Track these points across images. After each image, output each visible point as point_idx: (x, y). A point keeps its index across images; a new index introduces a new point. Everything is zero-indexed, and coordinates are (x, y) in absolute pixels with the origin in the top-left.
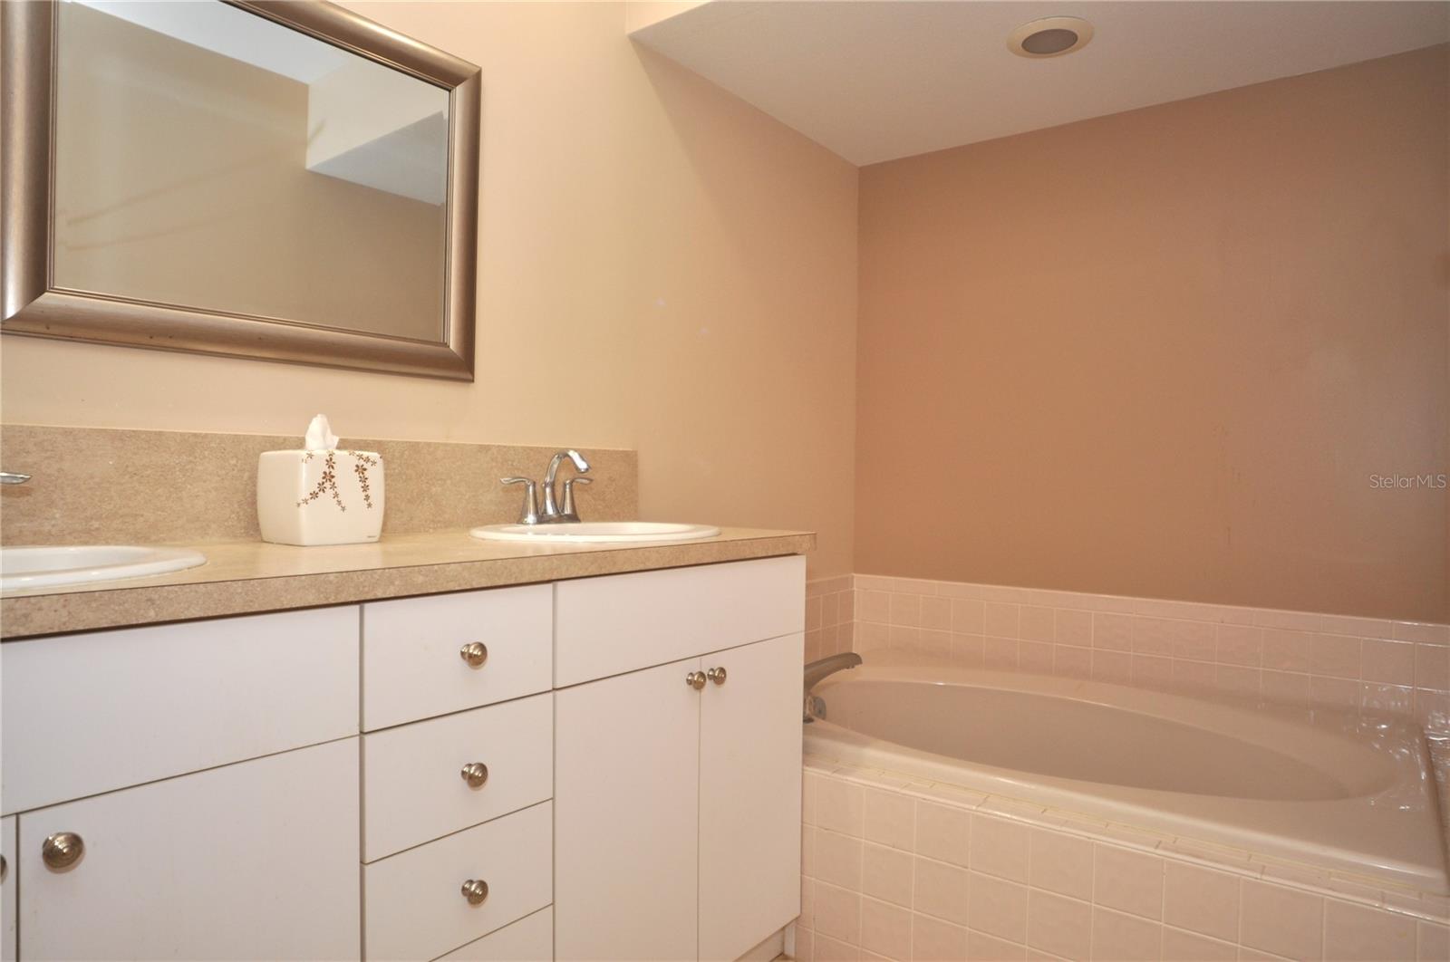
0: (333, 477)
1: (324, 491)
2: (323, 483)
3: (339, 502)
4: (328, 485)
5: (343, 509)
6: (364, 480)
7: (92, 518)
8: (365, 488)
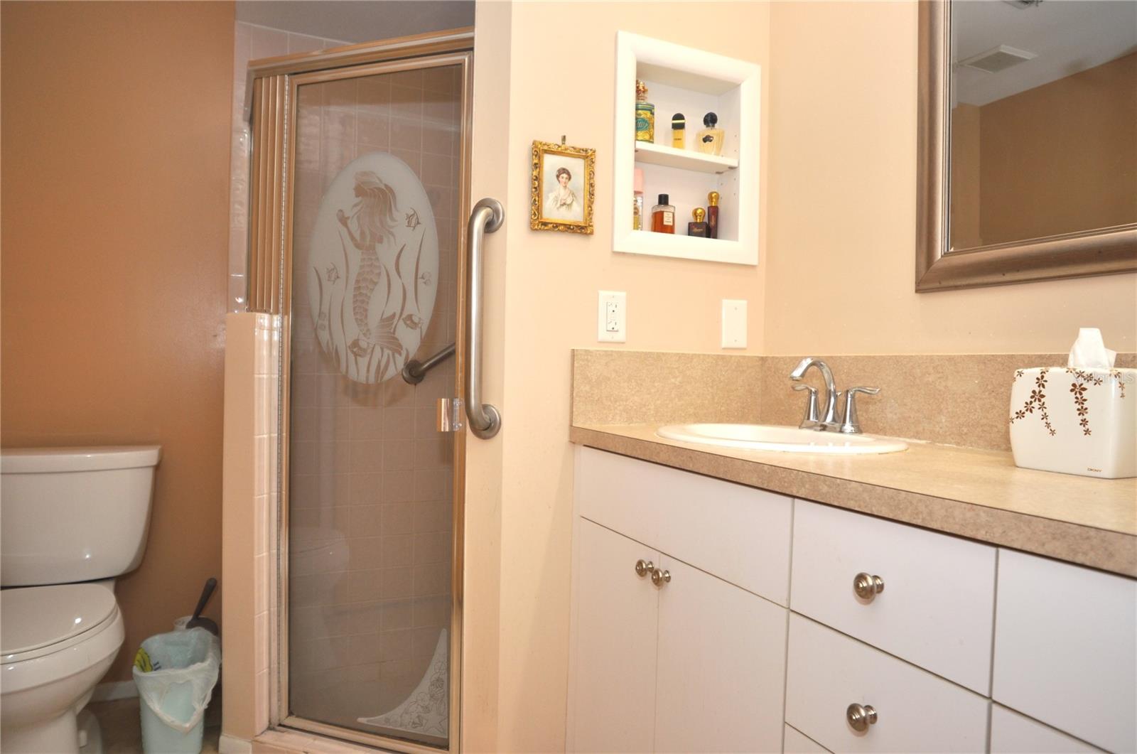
0: (1043, 396)
1: (1031, 411)
2: (1031, 403)
3: (1048, 425)
4: (1036, 404)
5: (1053, 432)
6: (1081, 401)
7: (963, 425)
8: (1082, 411)
